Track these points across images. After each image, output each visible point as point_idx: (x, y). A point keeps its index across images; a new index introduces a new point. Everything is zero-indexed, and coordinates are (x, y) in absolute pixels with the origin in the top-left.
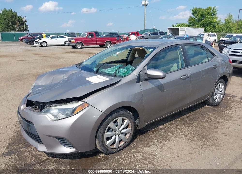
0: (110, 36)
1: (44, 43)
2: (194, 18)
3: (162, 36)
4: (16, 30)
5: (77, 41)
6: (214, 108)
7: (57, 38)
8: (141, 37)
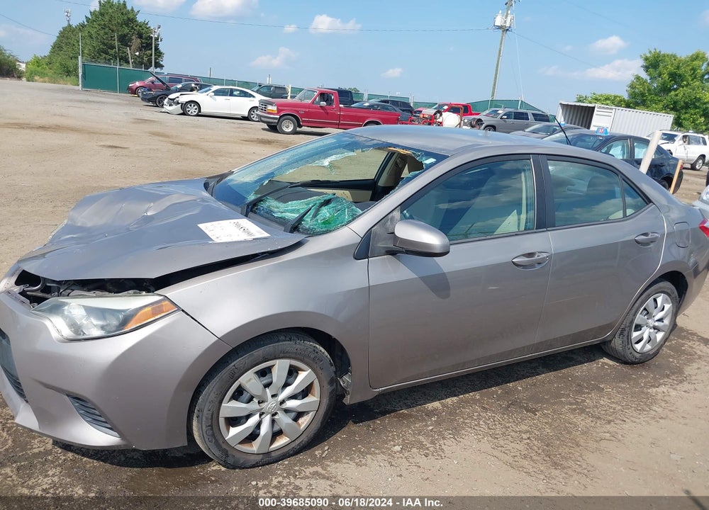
0: (383, 107)
1: (193, 105)
2: (649, 81)
3: (538, 125)
4: (129, 63)
5: (284, 110)
6: (626, 369)
7: (232, 95)
8: (474, 119)
